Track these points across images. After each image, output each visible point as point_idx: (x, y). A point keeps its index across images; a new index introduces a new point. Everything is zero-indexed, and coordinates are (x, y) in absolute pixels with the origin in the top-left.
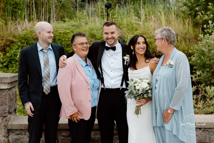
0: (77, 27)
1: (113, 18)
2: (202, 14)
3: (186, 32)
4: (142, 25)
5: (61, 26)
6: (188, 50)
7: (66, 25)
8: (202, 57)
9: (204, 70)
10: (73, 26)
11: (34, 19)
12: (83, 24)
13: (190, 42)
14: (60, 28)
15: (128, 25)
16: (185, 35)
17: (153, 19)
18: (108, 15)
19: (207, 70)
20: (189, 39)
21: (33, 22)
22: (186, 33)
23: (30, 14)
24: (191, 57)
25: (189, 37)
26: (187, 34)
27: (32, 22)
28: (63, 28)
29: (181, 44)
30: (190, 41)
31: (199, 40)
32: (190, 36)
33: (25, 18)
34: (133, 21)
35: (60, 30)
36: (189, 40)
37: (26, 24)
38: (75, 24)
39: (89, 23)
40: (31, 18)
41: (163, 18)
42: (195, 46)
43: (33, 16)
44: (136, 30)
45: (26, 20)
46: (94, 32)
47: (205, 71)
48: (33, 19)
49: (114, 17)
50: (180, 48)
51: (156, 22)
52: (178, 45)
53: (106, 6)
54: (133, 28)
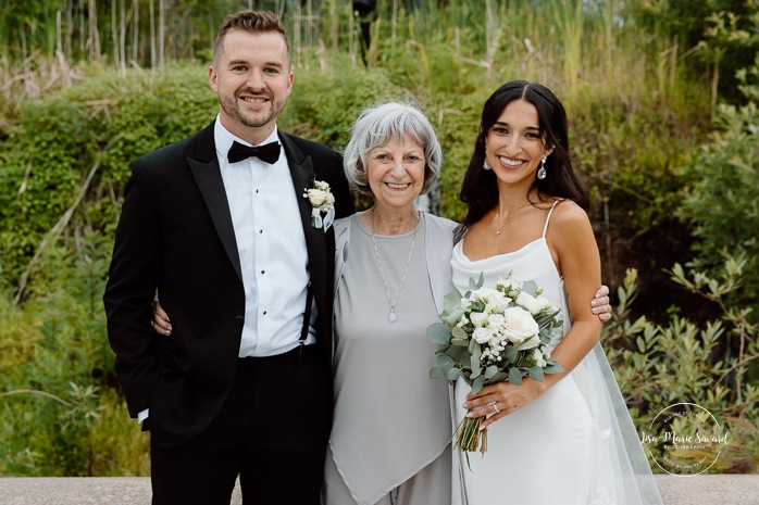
1: (383, 47)
3: (659, 96)
4: (489, 72)
5: (187, 75)
6: (667, 164)
8: (730, 195)
9: (736, 242)
11: (92, 53)
13: (672, 134)
14: (182, 85)
15: (436, 71)
16: (655, 109)
17: (531, 49)
19: (747, 243)
20: (670, 122)
21: (88, 63)
22: (659, 103)
23: (75, 35)
24: (680, 193)
25: (670, 117)
26: (663, 105)
27: (82, 63)
28: (194, 82)
29: (638, 141)
30: (675, 130)
31: (716, 126)
32: (672, 113)
33: (55, 48)
34: (457, 56)
35: (184, 90)
36: (671, 127)
37: (58, 71)
40: (82, 47)
42: (701, 150)
43: (90, 41)
44: (469, 90)
45: (59, 53)
46: (313, 99)
47: (740, 248)
48: (88, 52)
49: (387, 42)
50: (634, 157)
52: (628, 146)
54: (457, 83)
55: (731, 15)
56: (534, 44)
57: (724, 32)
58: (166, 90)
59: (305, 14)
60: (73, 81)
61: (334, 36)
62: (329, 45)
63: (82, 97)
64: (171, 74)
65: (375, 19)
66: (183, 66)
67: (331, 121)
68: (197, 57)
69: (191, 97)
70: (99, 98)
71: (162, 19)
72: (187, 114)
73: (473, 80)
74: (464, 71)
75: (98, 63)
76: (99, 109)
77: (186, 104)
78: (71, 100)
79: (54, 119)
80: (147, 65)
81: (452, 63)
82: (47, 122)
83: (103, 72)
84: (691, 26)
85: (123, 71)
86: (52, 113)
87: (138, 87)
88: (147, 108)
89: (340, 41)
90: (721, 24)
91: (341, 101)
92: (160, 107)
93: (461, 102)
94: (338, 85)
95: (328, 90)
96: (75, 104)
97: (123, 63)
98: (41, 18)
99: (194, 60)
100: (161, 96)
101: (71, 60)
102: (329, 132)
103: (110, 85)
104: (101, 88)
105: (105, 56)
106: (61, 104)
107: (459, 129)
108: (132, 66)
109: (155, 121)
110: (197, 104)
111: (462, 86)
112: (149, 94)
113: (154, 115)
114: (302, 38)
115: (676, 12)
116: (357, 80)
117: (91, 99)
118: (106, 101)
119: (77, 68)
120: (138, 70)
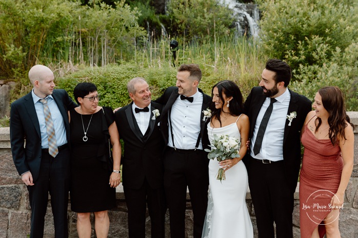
0: (134, 70)
2: (292, 55)
4: (215, 69)
5: (114, 69)
7: (121, 69)
10: (129, 69)
11: (81, 61)
12: (141, 67)
14: (112, 73)
17: (230, 61)
18: (174, 56)
21: (80, 64)
23: (76, 53)
27: (78, 65)
28: (116, 71)
33: (69, 59)
34: (204, 64)
37: (70, 67)
38: (132, 67)
39: (149, 66)
40: (77, 59)
41: (243, 60)
43: (80, 57)
45: (70, 61)
46: (156, 78)
48: (79, 61)
49: (181, 59)
51: (233, 65)
53: (171, 45)
54: (204, 73)
55: (293, 51)
56: (231, 59)
57: (291, 57)
58: (107, 74)
59: (153, 47)
60: (75, 70)
61: (164, 55)
62: (162, 58)
63: (79, 76)
64: (108, 69)
65: (178, 50)
66: (112, 66)
67: (162, 85)
68: (116, 62)
69: (115, 77)
70: (84, 77)
71: (105, 49)
72: (114, 82)
73: (210, 71)
74: (207, 69)
75: (83, 64)
76: (84, 80)
77: (113, 79)
78: (75, 77)
79: (69, 84)
80: (100, 65)
81: (202, 66)
82: (67, 85)
83: (85, 68)
84: (280, 55)
85: (92, 68)
86: (68, 82)
87: (97, 73)
88: (100, 80)
89: (166, 57)
90: (290, 54)
91: (165, 78)
92: (105, 80)
93: (205, 79)
94: (165, 73)
95: (161, 75)
96: (77, 79)
97: (92, 65)
98: (63, 49)
99: (115, 64)
100: (105, 76)
101: (74, 63)
102: (162, 89)
103: (88, 72)
104: (85, 73)
105: (85, 62)
106: (72, 79)
107: (204, 88)
108: (95, 66)
109: (103, 85)
110: (117, 79)
111: (206, 74)
112: (101, 76)
113: (103, 82)
114: (153, 56)
115: (276, 50)
116: (171, 72)
117: (82, 77)
118: (87, 78)
119: (76, 66)
120: (97, 67)
